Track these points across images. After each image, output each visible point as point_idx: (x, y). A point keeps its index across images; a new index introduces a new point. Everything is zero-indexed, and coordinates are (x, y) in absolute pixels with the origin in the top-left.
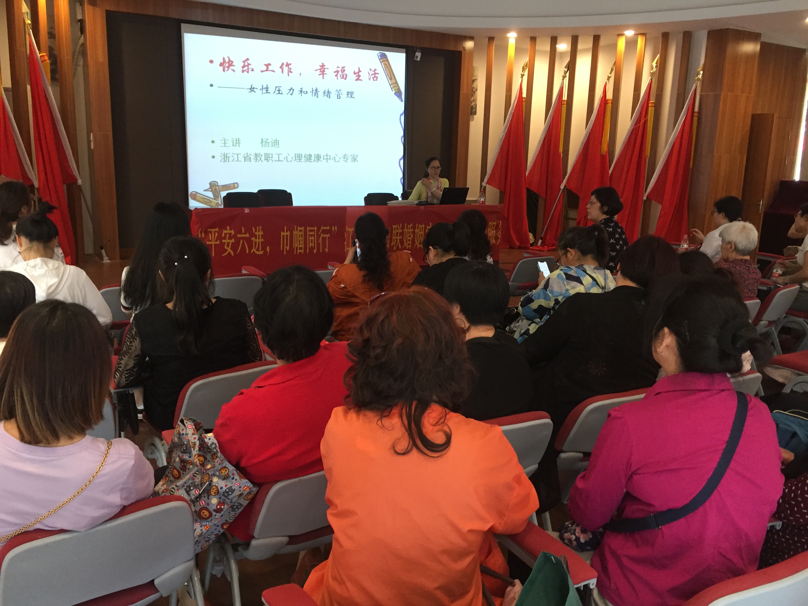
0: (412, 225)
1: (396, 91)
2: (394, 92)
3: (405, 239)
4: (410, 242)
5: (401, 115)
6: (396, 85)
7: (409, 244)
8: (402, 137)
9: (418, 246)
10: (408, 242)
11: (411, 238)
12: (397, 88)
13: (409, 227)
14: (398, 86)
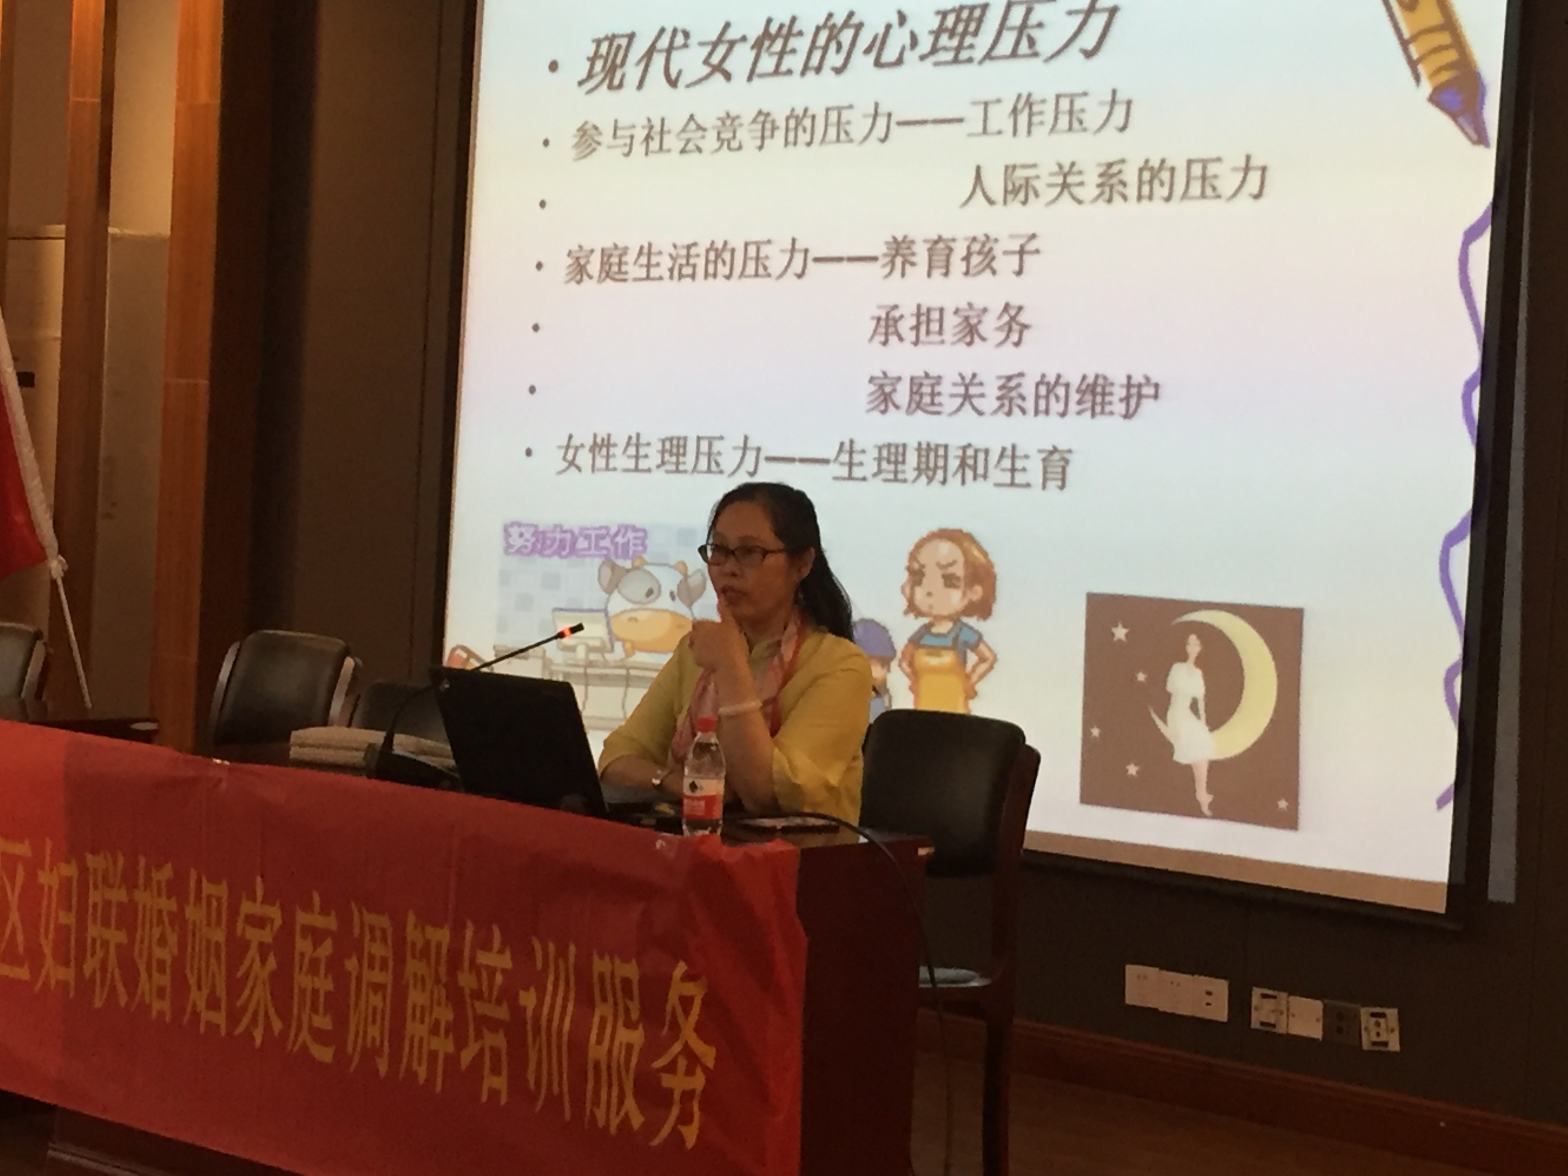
0: (166, 873)
1: (1445, 76)
2: (1427, 87)
3: (141, 955)
4: (165, 980)
5: (1471, 235)
6: (1444, 38)
7: (161, 993)
8: (1469, 387)
9: (207, 1016)
10: (155, 974)
11: (164, 954)
12: (1452, 56)
13: (159, 883)
14: (1459, 43)
